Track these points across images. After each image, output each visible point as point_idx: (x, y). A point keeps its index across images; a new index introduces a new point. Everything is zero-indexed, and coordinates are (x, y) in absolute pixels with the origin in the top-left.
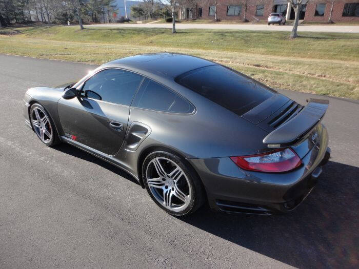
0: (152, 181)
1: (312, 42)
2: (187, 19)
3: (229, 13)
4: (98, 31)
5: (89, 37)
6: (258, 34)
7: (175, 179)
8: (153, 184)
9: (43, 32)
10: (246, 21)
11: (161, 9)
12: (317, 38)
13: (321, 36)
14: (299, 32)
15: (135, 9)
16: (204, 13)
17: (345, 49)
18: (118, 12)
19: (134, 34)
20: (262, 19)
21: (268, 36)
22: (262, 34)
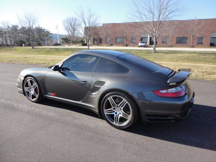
0: (107, 111)
1: (164, 55)
2: (94, 44)
3: (117, 41)
4: (43, 50)
5: (37, 53)
6: (135, 51)
7: (122, 107)
8: (108, 112)
9: (8, 50)
10: (127, 45)
11: (78, 39)
12: (166, 53)
13: (168, 52)
14: (157, 50)
15: (63, 39)
16: (103, 41)
17: (181, 58)
18: (53, 40)
19: (65, 51)
20: (135, 44)
21: (141, 52)
22: (137, 51)
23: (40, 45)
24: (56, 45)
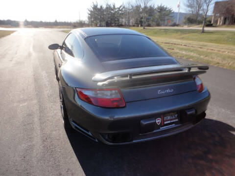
2: (224, 24)
23: (158, 25)
24: (175, 25)
